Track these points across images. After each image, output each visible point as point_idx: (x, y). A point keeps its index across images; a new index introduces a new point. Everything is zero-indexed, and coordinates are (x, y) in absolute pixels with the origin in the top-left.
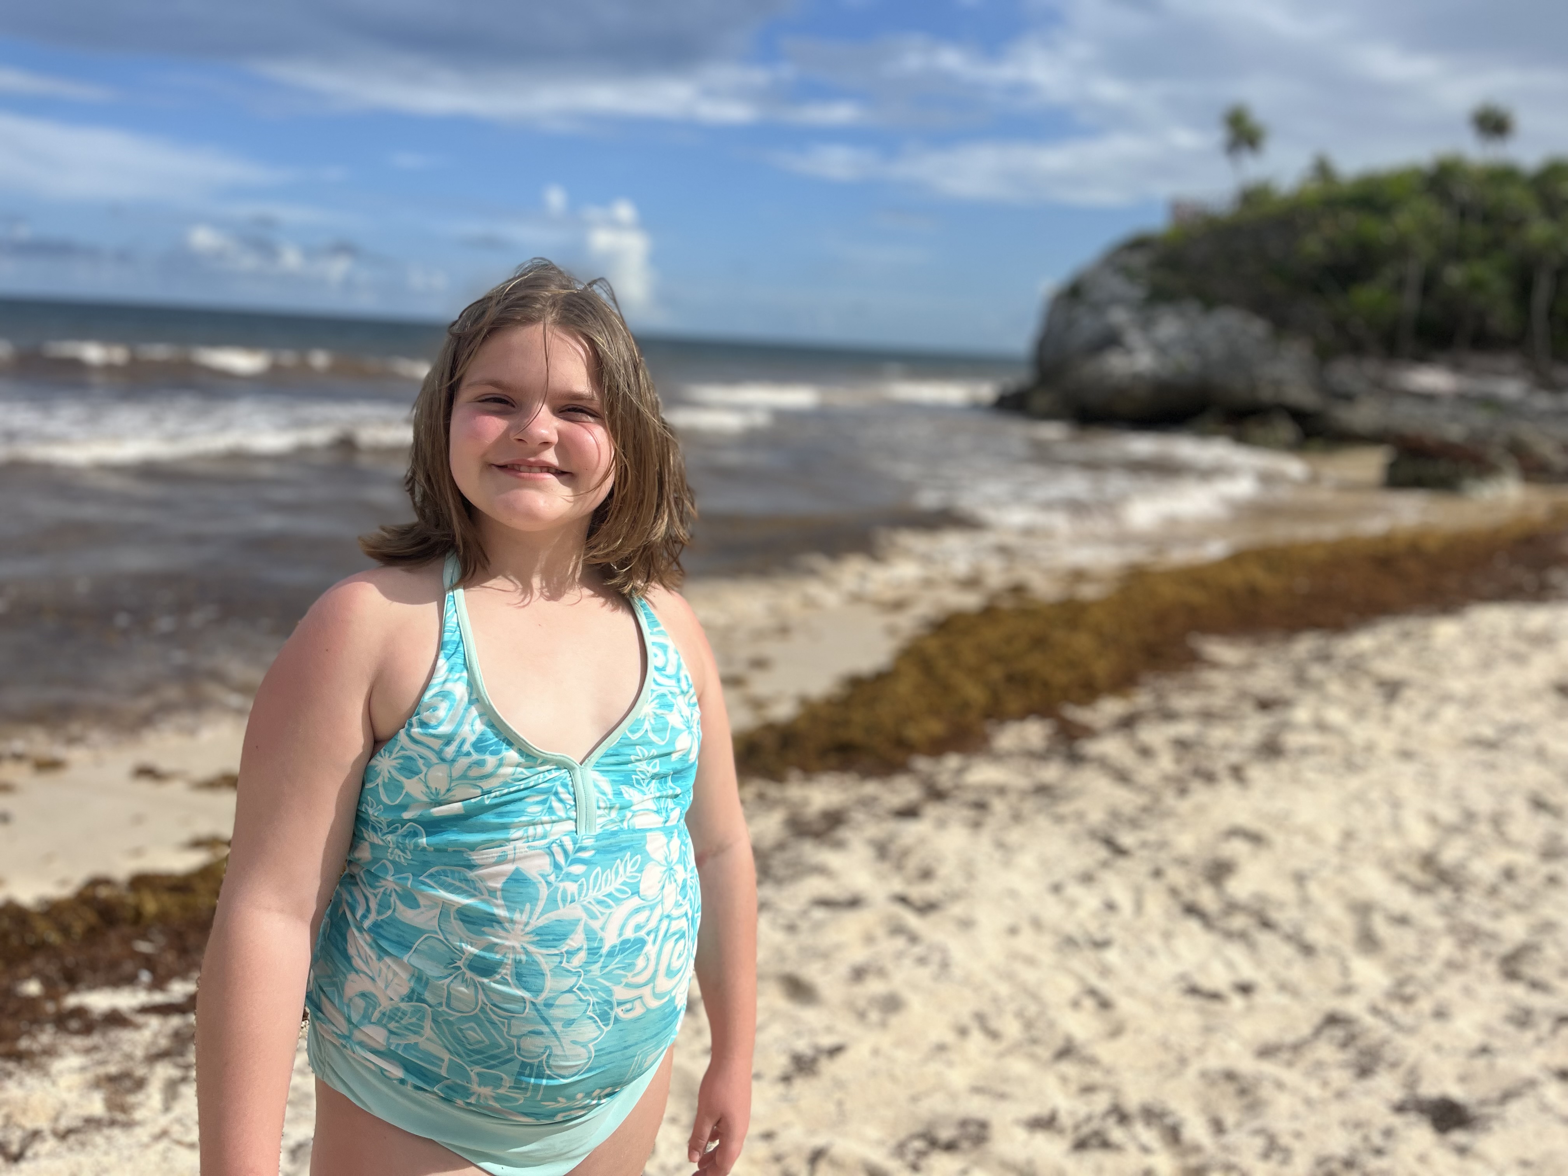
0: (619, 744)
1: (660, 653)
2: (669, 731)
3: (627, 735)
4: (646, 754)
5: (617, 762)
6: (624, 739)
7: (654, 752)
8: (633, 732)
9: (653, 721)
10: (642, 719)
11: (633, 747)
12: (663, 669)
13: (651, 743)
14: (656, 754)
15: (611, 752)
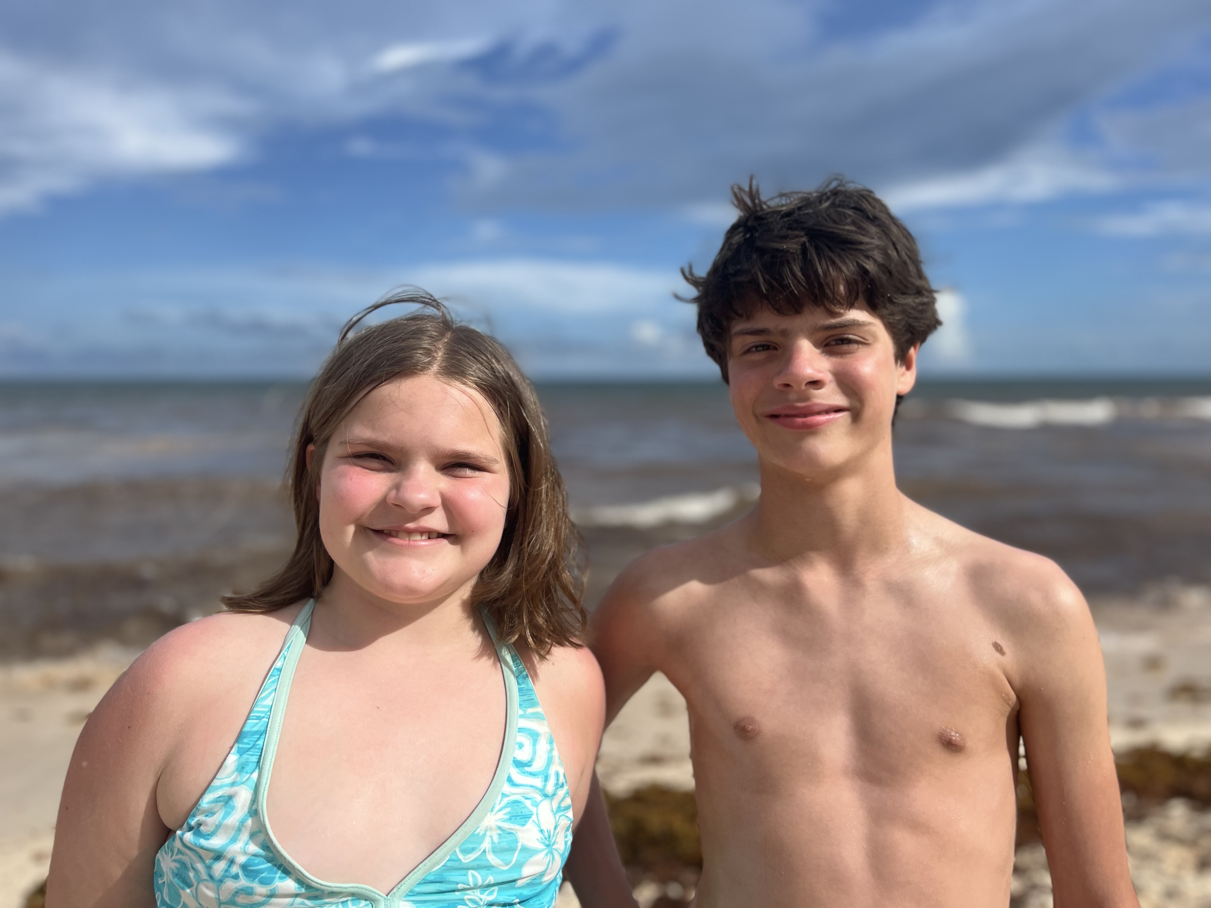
0: (444, 868)
1: (527, 742)
2: (517, 853)
3: (457, 856)
4: (480, 882)
5: (437, 891)
6: (453, 860)
7: (491, 879)
8: (465, 852)
9: (496, 840)
10: (480, 835)
11: (464, 872)
12: (528, 764)
13: (489, 867)
14: (492, 882)
15: (431, 878)
